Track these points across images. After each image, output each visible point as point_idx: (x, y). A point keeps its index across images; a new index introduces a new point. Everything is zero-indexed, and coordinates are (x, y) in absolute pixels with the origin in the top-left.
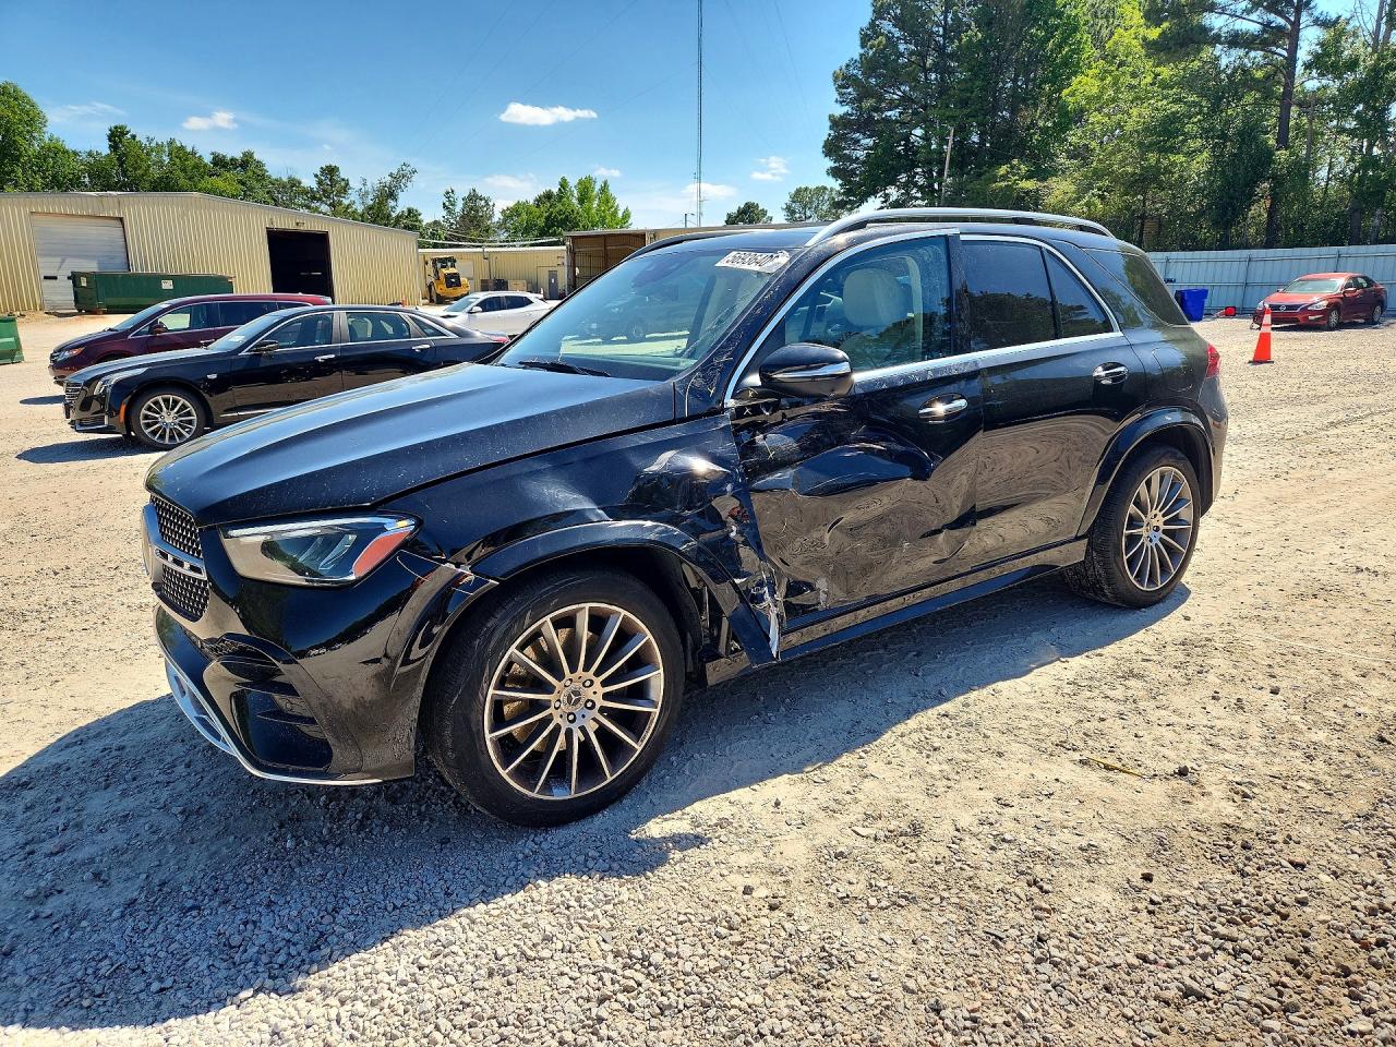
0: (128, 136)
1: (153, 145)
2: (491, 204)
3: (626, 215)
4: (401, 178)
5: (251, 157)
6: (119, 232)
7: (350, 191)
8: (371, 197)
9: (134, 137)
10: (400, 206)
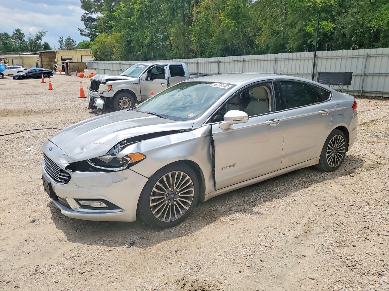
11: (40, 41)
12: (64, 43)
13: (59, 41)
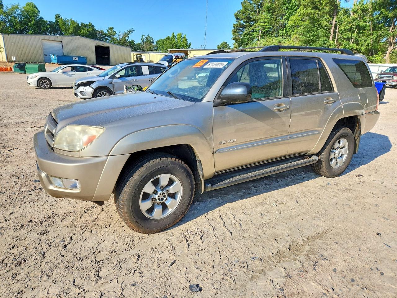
0: (60, 17)
1: (66, 20)
2: (153, 39)
3: (190, 45)
4: (130, 32)
5: (91, 24)
6: (61, 45)
7: (116, 34)
8: (122, 36)
9: (61, 17)
10: (130, 39)
11: (127, 38)
12: (145, 40)
13: (141, 39)
